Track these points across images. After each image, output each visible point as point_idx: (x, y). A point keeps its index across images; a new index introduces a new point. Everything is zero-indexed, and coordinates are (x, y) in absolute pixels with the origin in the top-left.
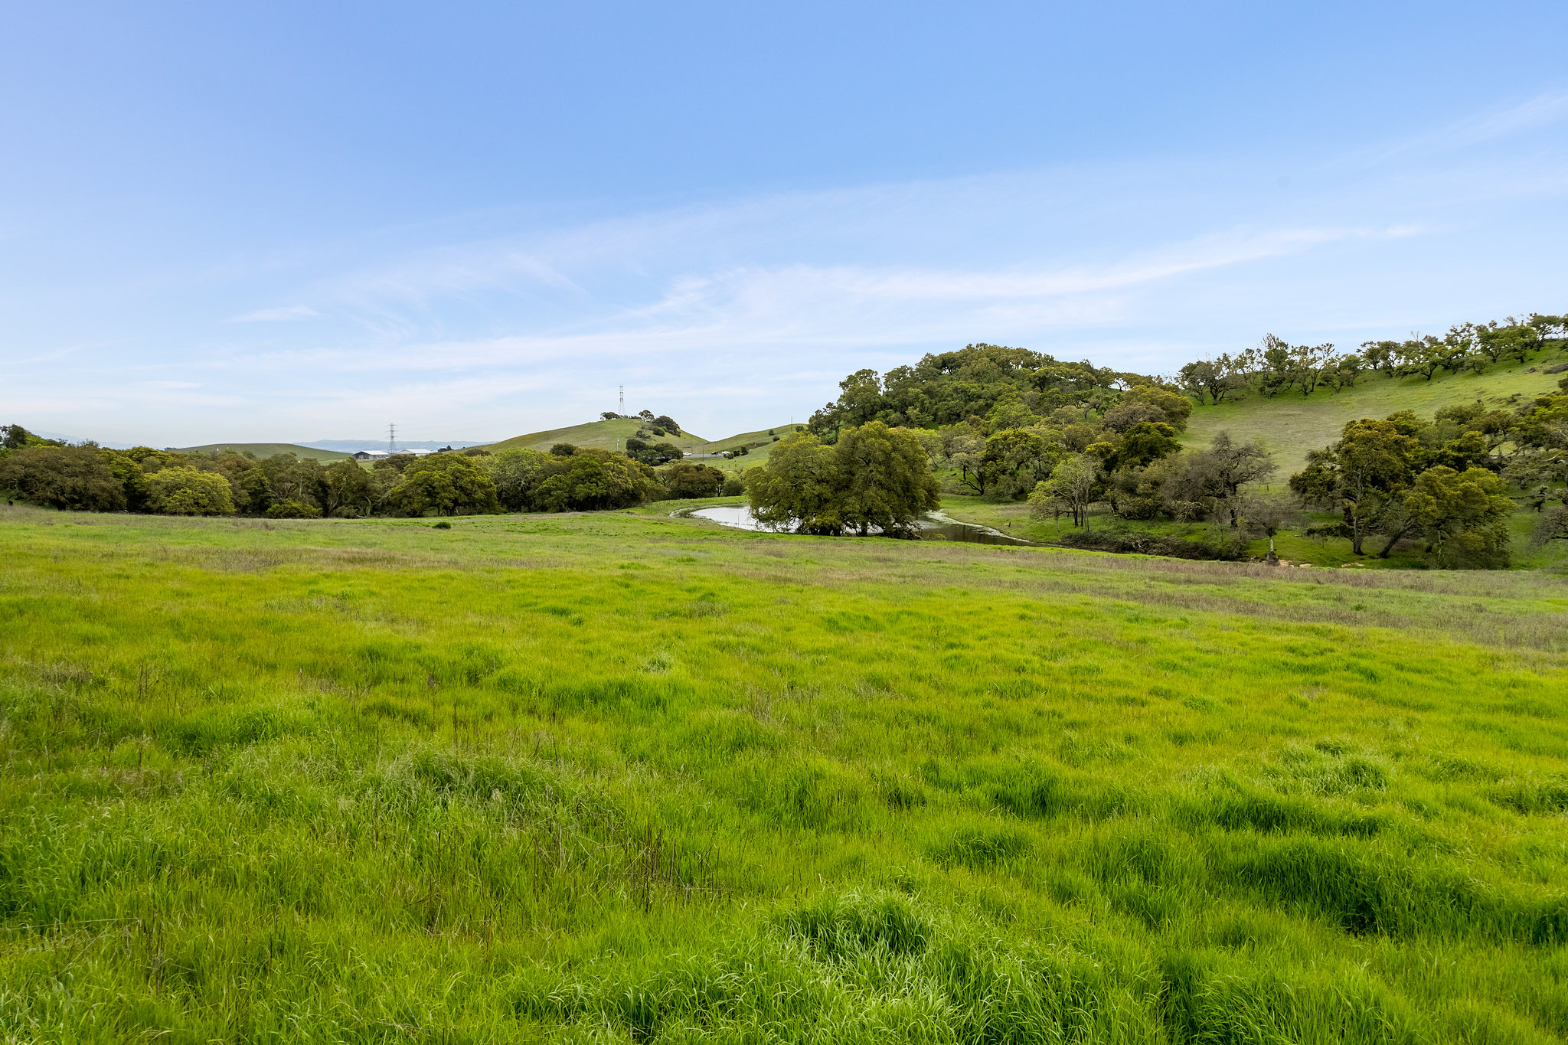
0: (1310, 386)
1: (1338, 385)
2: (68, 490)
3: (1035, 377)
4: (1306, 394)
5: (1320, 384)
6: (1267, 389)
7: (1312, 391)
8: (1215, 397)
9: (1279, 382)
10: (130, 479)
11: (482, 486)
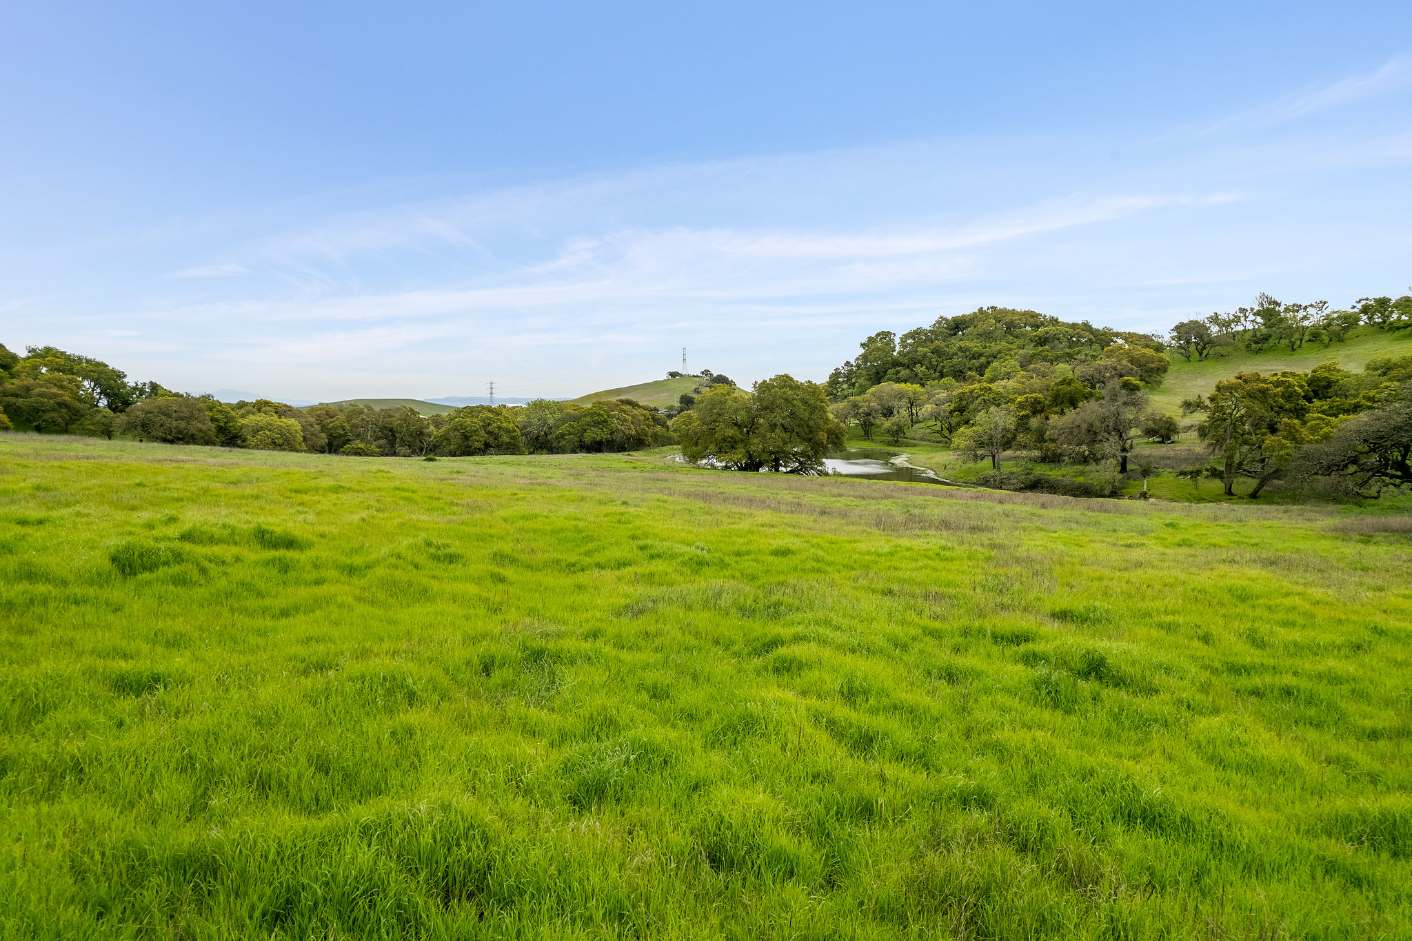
0: (1298, 343)
1: (1326, 340)
2: (174, 431)
3: (1036, 336)
4: (1293, 350)
5: (1309, 340)
6: (1254, 346)
7: (1300, 347)
8: (1201, 354)
9: (1266, 338)
10: (226, 423)
11: (507, 431)
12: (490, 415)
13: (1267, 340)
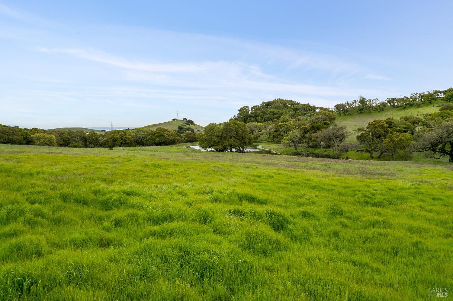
1: (379, 110)
2: (7, 139)
3: (293, 108)
5: (374, 110)
6: (359, 111)
7: (372, 112)
8: (344, 114)
9: (363, 109)
10: (26, 136)
11: (129, 139)
12: (123, 133)
13: (363, 110)
